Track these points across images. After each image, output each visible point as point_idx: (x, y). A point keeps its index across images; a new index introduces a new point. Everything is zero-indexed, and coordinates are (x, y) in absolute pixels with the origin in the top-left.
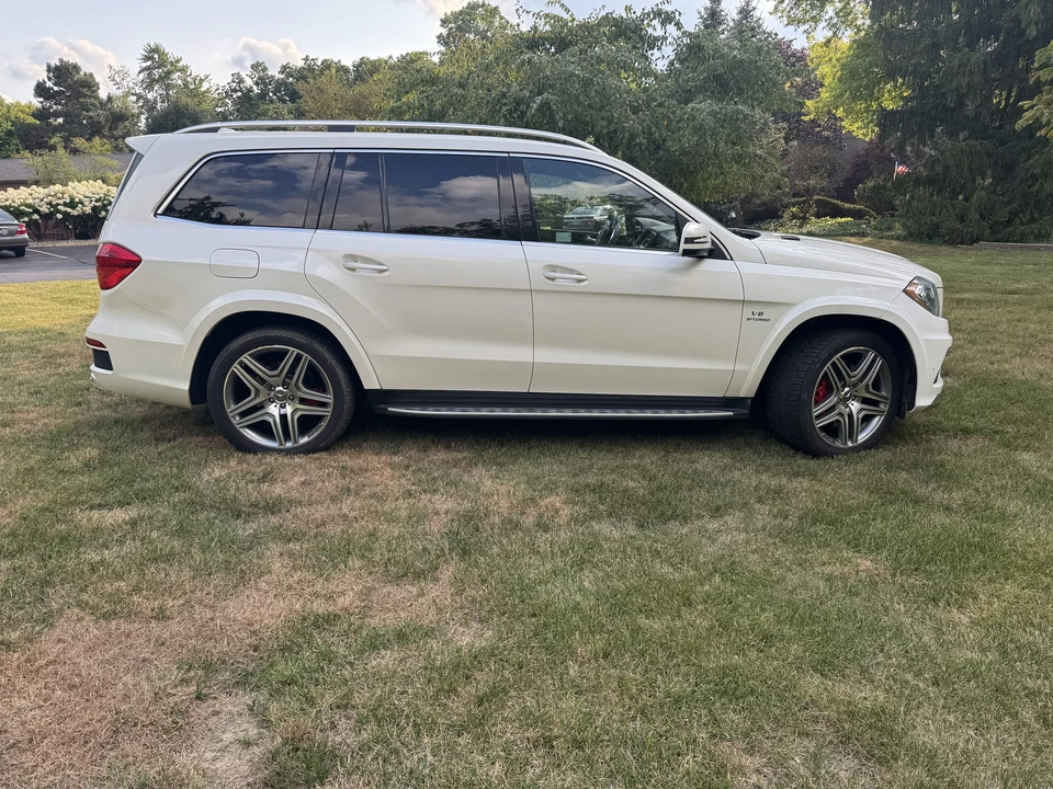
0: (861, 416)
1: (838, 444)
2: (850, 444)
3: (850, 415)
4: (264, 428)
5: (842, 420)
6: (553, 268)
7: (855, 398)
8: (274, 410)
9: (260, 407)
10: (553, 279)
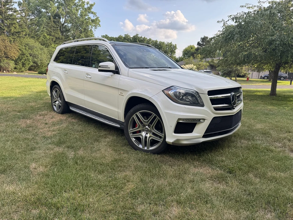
0: (150, 139)
1: (141, 146)
2: (146, 148)
3: (146, 137)
4: (55, 105)
5: (141, 138)
6: (88, 74)
7: (150, 131)
8: (57, 103)
9: (56, 101)
10: (87, 77)
